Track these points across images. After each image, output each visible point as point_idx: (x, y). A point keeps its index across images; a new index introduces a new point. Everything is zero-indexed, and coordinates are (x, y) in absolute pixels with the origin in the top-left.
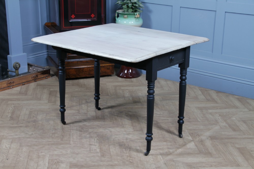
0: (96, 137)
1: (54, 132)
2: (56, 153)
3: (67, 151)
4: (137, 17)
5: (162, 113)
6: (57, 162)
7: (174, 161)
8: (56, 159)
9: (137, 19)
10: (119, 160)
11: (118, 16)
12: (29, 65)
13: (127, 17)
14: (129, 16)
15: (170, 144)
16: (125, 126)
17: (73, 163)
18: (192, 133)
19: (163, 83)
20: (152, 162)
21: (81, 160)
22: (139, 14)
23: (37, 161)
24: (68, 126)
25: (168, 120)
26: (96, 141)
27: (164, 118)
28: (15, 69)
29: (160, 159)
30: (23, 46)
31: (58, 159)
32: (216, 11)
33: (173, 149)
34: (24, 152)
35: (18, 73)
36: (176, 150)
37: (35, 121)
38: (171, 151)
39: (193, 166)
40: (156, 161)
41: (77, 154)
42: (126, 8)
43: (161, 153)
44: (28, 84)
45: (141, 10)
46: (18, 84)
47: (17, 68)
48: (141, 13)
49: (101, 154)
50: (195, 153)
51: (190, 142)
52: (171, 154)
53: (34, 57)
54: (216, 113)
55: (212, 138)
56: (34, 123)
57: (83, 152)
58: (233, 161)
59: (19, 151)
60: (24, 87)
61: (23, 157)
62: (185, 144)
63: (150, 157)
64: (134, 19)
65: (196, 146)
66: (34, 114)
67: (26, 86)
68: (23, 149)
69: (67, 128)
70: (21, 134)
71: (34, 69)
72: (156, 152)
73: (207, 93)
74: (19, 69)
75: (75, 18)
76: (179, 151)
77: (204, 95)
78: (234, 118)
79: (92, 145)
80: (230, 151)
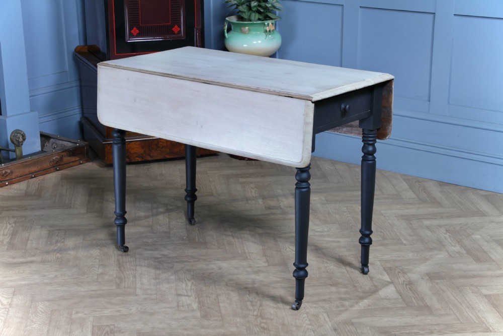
0: (189, 280)
1: (100, 271)
2: (107, 312)
3: (131, 310)
4: (270, 31)
5: (326, 230)
6: (109, 332)
7: (352, 324)
8: (108, 326)
9: (270, 35)
10: (238, 325)
11: (229, 30)
12: (45, 137)
13: (249, 30)
14: (251, 28)
15: (343, 290)
16: (249, 257)
17: (143, 331)
18: (390, 269)
19: (327, 168)
20: (307, 326)
21: (160, 326)
22: (272, 24)
23: (69, 331)
24: (130, 259)
25: (339, 242)
26: (189, 287)
27: (330, 239)
28: (15, 144)
29: (325, 320)
30: (30, 97)
31: (111, 325)
32: (435, 13)
33: (351, 299)
34: (41, 313)
35: (22, 153)
36: (357, 303)
37: (60, 251)
38: (347, 304)
39: (393, 333)
40: (315, 324)
41: (152, 314)
42: (246, 11)
43: (326, 309)
44: (42, 177)
45: (277, 15)
46: (21, 176)
47: (19, 142)
48: (277, 22)
49: (201, 313)
50: (397, 307)
51: (386, 285)
52: (346, 310)
53: (54, 120)
54: (440, 226)
55: (432, 277)
56: (59, 255)
57: (164, 310)
58: (477, 322)
59: (31, 312)
60: (35, 182)
61: (39, 323)
62: (375, 290)
63: (303, 316)
64: (264, 34)
65: (399, 293)
66: (57, 235)
67: (38, 180)
68: (39, 307)
69: (128, 264)
70: (32, 276)
71: (54, 144)
72: (316, 307)
73: (420, 187)
74: (24, 144)
75: (138, 35)
76: (365, 302)
77: (413, 191)
78: (478, 237)
79: (182, 295)
80: (470, 302)
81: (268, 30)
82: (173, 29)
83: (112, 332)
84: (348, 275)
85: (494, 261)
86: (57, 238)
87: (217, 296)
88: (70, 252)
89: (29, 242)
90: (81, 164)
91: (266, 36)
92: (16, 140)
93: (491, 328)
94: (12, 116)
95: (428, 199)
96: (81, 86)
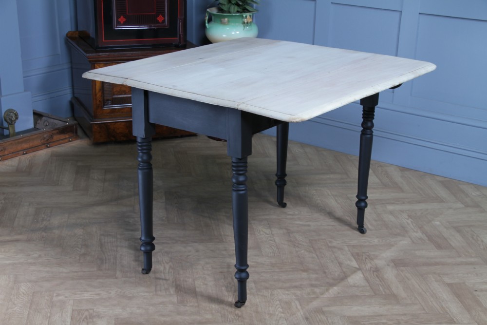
0: (167, 263)
1: (83, 251)
2: (87, 295)
3: (110, 293)
4: (247, 23)
5: (297, 213)
6: (88, 317)
7: (323, 313)
8: (87, 310)
9: (247, 26)
10: (214, 312)
11: (210, 20)
12: (37, 115)
13: (228, 21)
14: (230, 19)
15: (314, 276)
16: (224, 240)
17: (122, 317)
18: (358, 254)
19: (297, 151)
20: (279, 314)
21: (138, 311)
22: (250, 16)
23: (49, 314)
24: (111, 239)
25: (309, 226)
26: (167, 271)
27: (301, 223)
28: (8, 122)
29: (297, 308)
30: (24, 77)
31: (91, 309)
32: (401, 11)
33: (322, 286)
34: (23, 295)
35: (15, 130)
36: (327, 290)
37: (45, 229)
38: (318, 292)
39: (362, 323)
40: (288, 312)
41: (130, 298)
42: (226, 3)
43: (298, 296)
44: (33, 153)
45: (254, 8)
46: (13, 153)
47: (12, 121)
48: (254, 15)
49: (177, 298)
50: (365, 295)
51: (355, 272)
52: (317, 297)
53: (46, 99)
54: (402, 211)
55: (397, 263)
56: (44, 234)
57: (143, 294)
58: (442, 312)
59: (13, 293)
60: (25, 159)
61: (20, 305)
62: (344, 277)
63: (276, 304)
64: (242, 25)
65: (367, 280)
66: (44, 213)
67: (29, 156)
68: (21, 289)
69: (109, 244)
70: (16, 256)
71: (46, 122)
72: (288, 294)
73: (382, 172)
74: (16, 122)
75: (125, 24)
76: (334, 290)
77: (377, 176)
78: (438, 223)
79: (159, 279)
80: (434, 291)
81: (246, 22)
82: (158, 18)
83: (91, 317)
84: (318, 261)
85: (454, 248)
86: (43, 216)
87: (194, 280)
88: (54, 231)
89: (17, 219)
90: (70, 141)
91: (244, 27)
92: (9, 119)
93: (455, 319)
94: (6, 96)
95: (390, 184)
96: (72, 68)
